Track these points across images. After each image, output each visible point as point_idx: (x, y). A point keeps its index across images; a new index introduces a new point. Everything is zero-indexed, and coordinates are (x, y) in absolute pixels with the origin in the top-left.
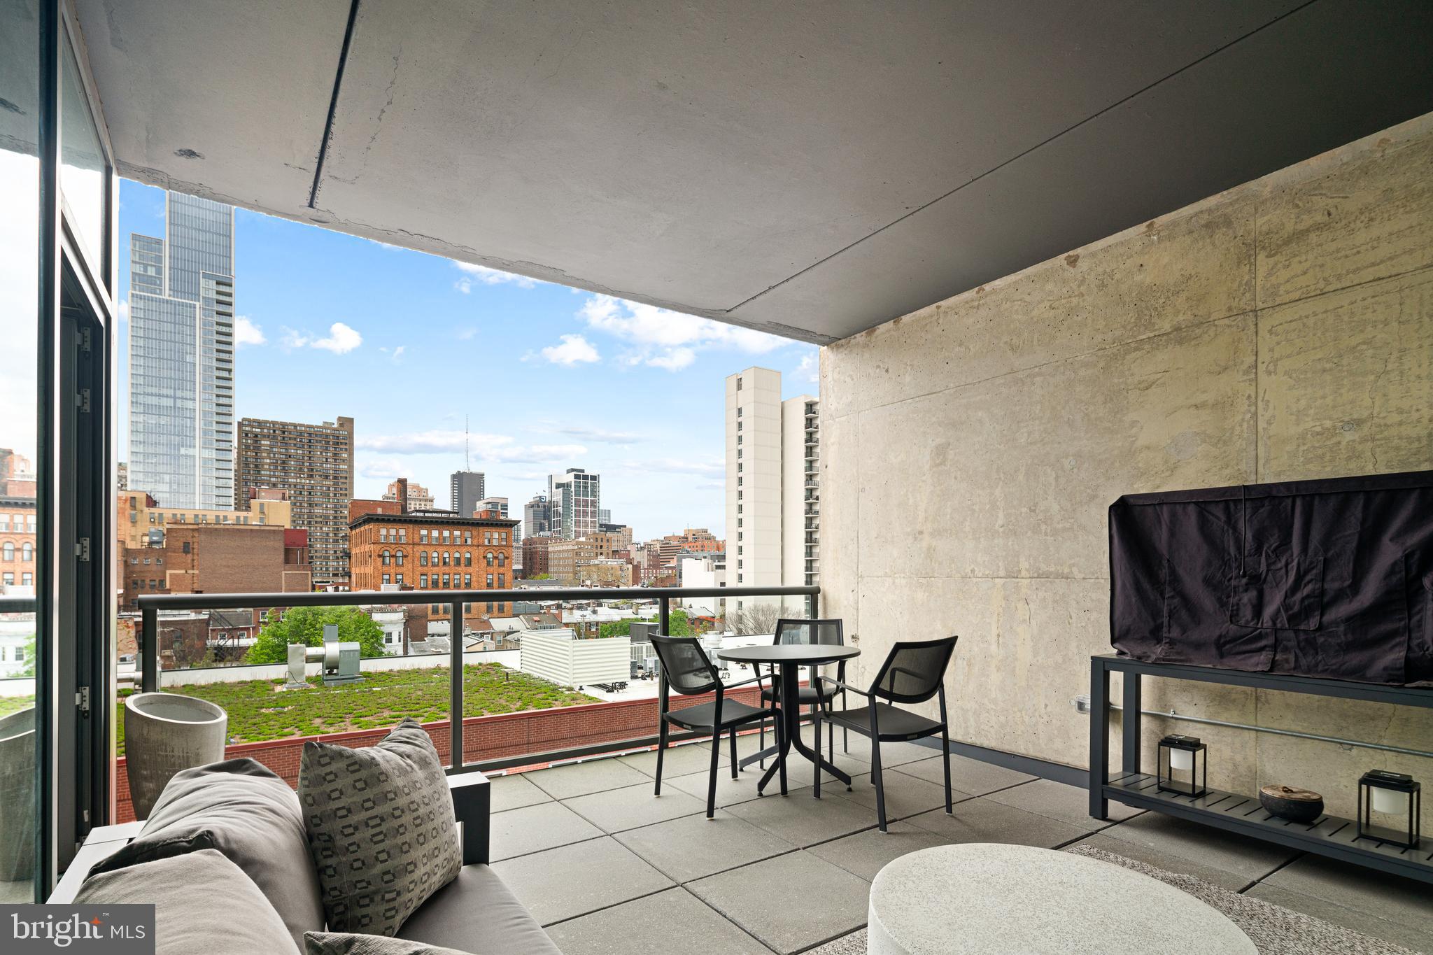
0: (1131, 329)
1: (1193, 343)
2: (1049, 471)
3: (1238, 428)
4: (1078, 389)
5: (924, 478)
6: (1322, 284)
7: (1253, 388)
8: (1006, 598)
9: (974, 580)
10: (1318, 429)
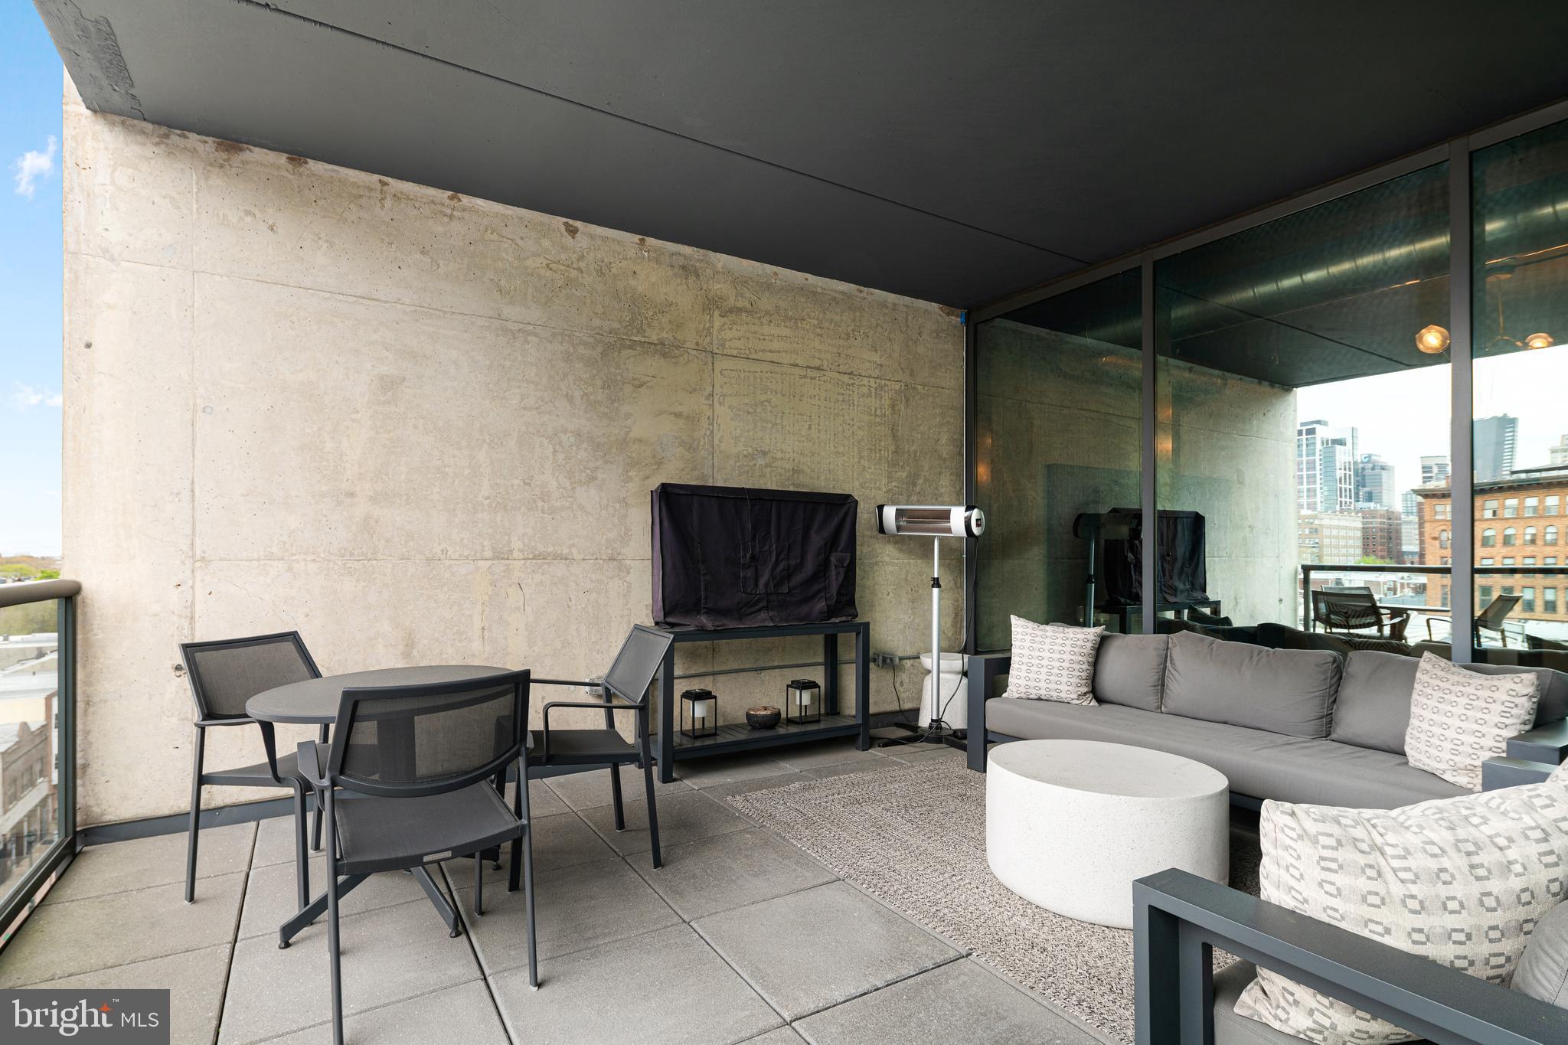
0: (626, 327)
1: (673, 360)
2: (546, 442)
4: (577, 366)
7: (711, 411)
8: (494, 584)
9: (447, 563)
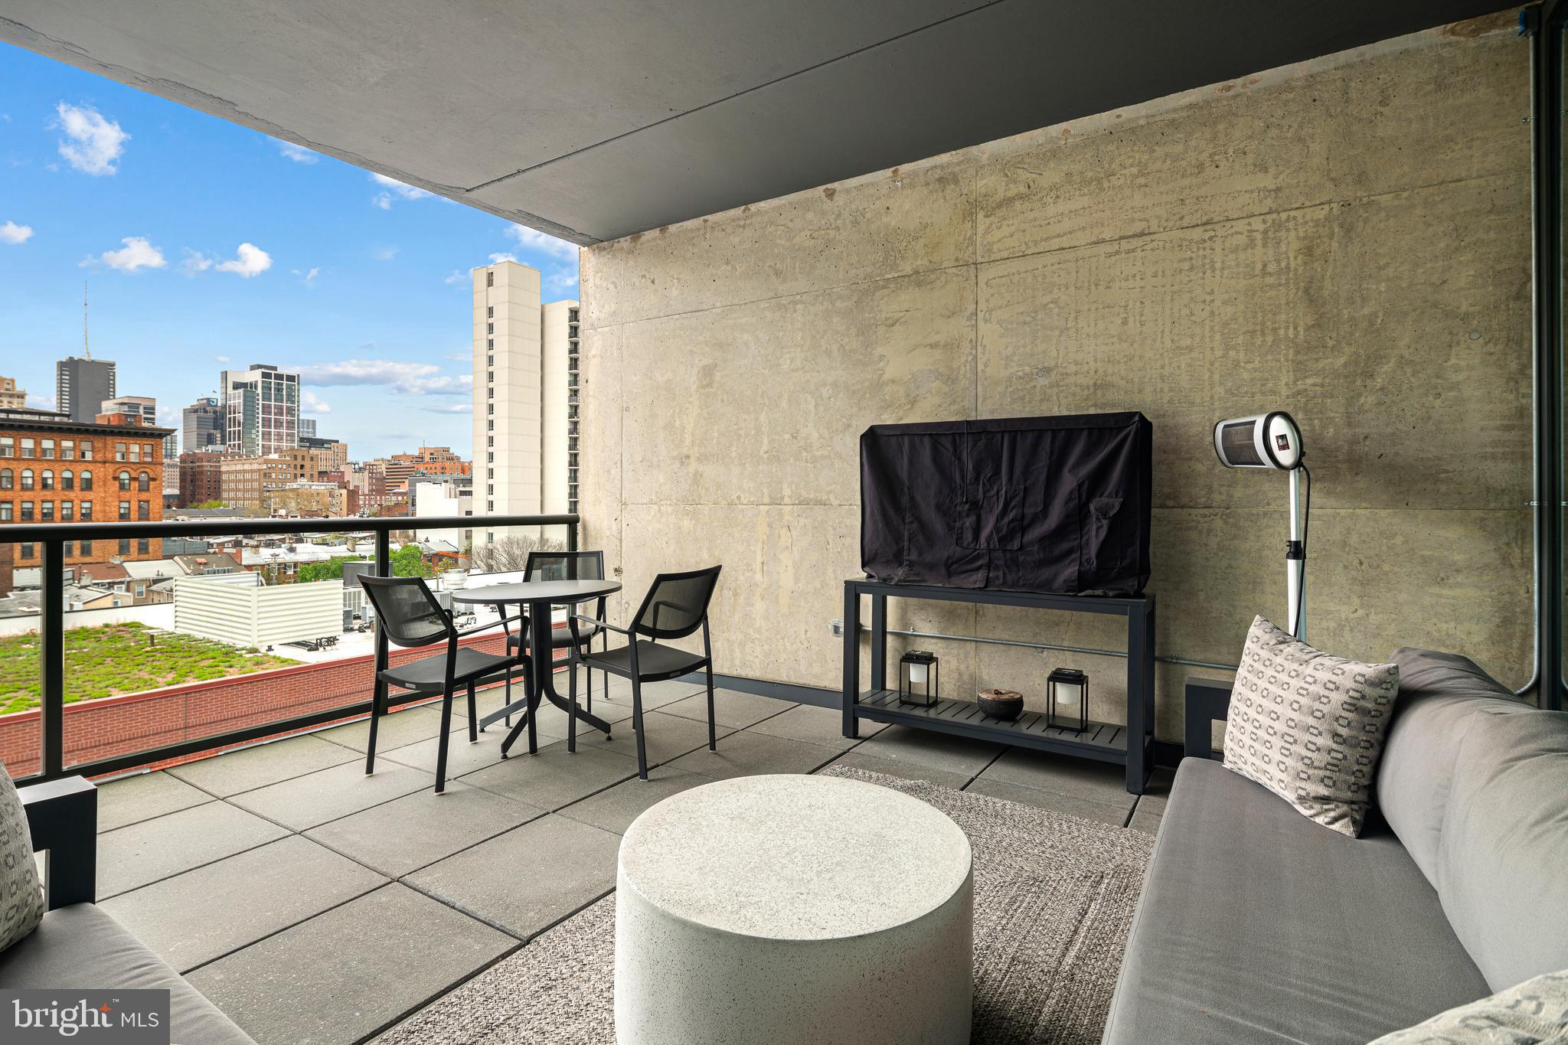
0: (880, 267)
1: (929, 286)
2: (809, 398)
3: (963, 368)
4: (835, 320)
5: (691, 399)
6: (1023, 247)
7: (975, 332)
8: (770, 526)
9: (740, 507)
10: (1020, 374)
